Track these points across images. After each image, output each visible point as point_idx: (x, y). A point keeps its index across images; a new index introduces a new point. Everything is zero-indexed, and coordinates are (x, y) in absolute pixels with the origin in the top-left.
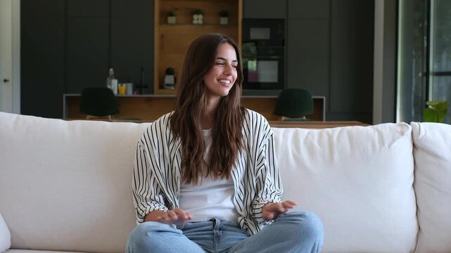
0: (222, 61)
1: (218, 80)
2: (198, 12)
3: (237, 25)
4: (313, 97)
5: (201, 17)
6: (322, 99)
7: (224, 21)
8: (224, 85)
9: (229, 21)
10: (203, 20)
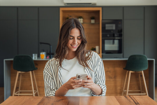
0: (72, 38)
1: (71, 45)
2: (80, 17)
3: (99, 24)
4: (148, 59)
5: (82, 20)
6: (153, 61)
7: (93, 21)
8: (73, 47)
9: (95, 21)
10: (83, 21)
